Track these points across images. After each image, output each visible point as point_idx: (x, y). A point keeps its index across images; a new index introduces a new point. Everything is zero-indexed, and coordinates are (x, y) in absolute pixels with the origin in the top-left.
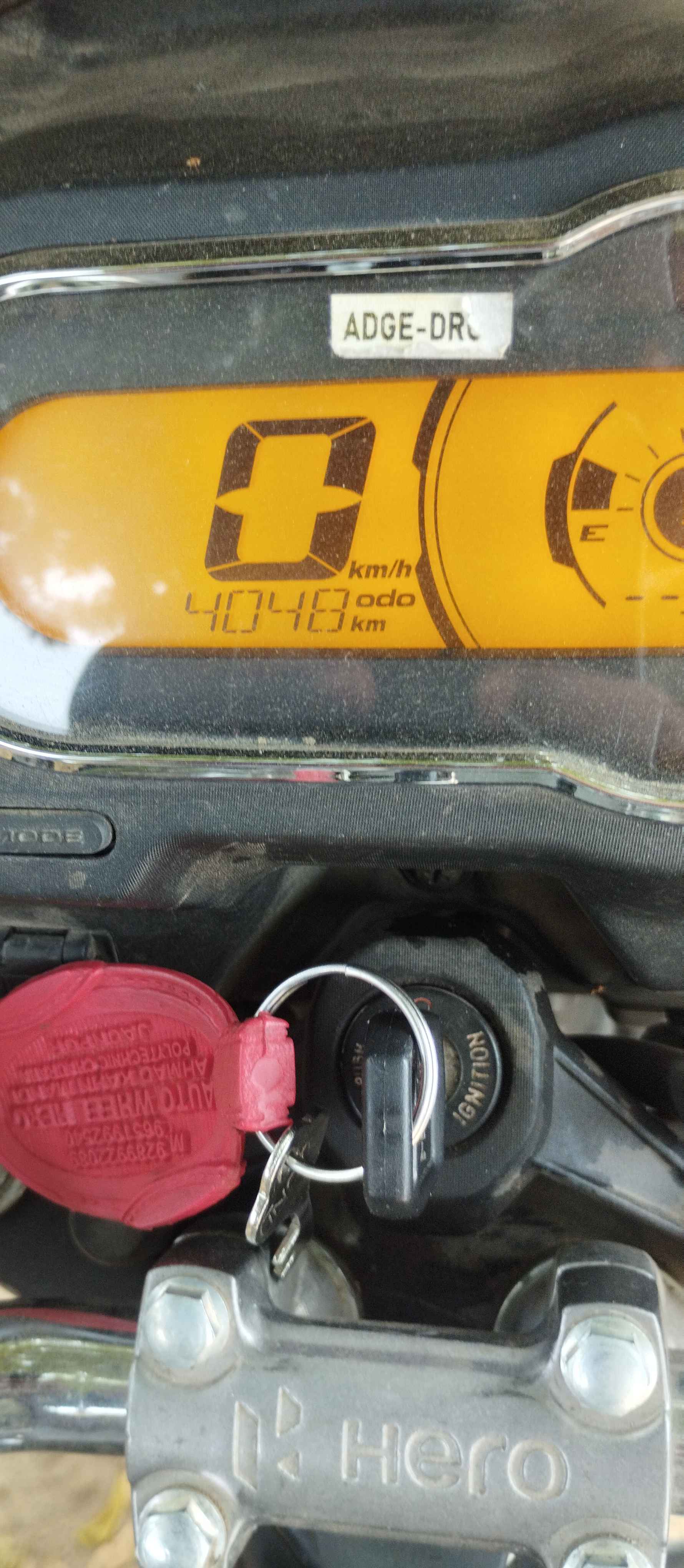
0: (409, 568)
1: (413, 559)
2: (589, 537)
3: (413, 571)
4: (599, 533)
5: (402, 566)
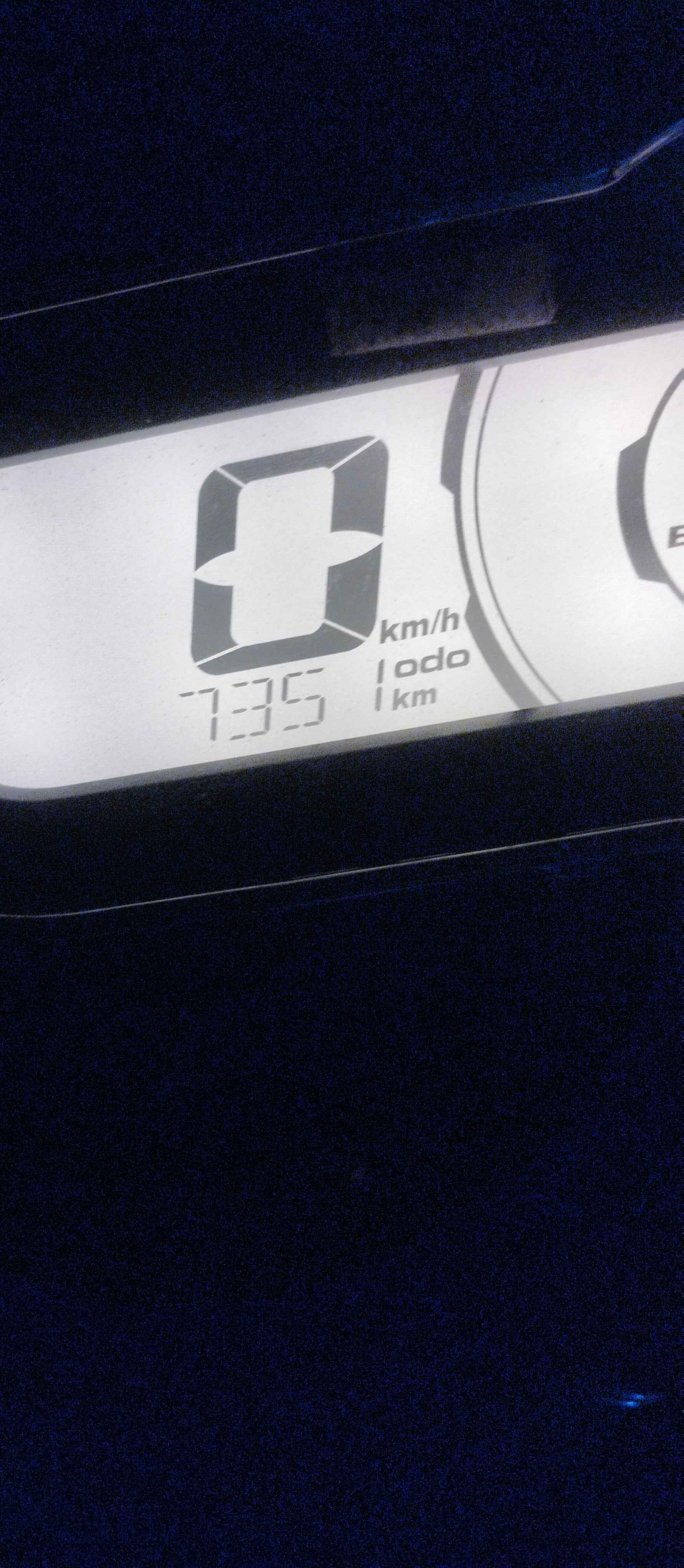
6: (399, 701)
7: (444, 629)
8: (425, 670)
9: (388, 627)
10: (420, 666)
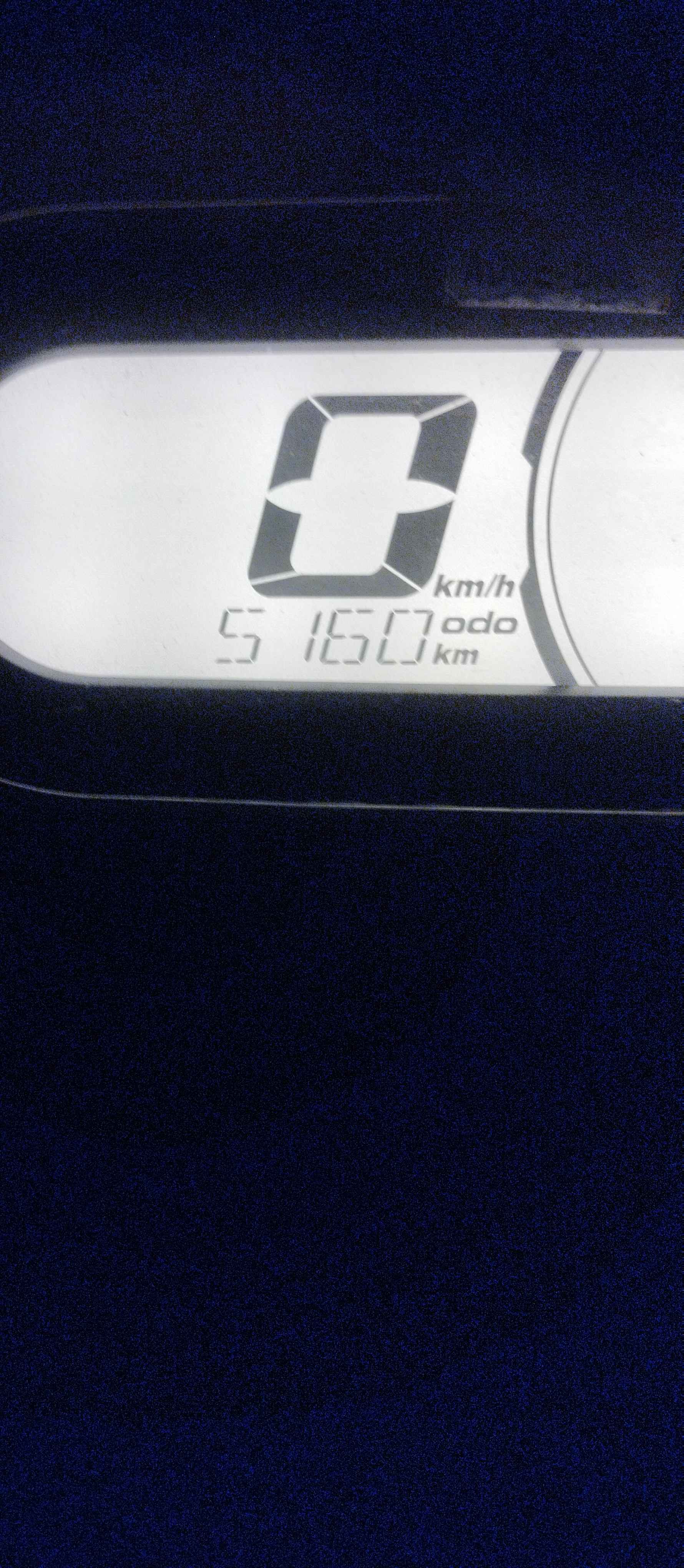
6: (440, 655)
7: (498, 593)
8: (471, 630)
9: (445, 581)
10: (467, 626)
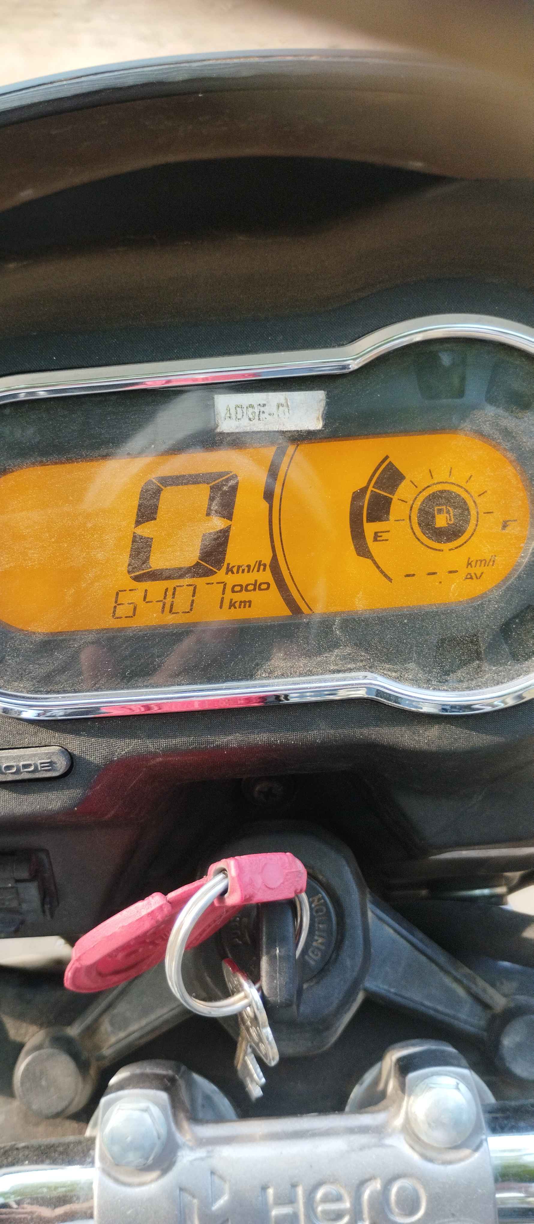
0: (265, 565)
1: (267, 560)
2: (379, 539)
3: (268, 568)
4: (385, 536)
5: (260, 565)
7: (258, 571)
8: (247, 590)
9: (230, 567)
10: (244, 588)
